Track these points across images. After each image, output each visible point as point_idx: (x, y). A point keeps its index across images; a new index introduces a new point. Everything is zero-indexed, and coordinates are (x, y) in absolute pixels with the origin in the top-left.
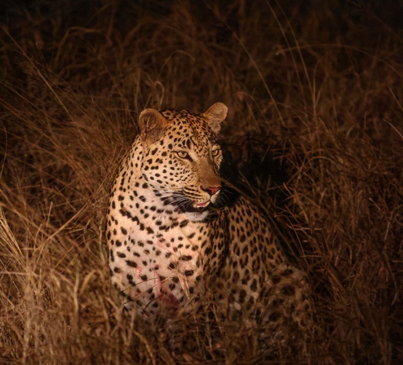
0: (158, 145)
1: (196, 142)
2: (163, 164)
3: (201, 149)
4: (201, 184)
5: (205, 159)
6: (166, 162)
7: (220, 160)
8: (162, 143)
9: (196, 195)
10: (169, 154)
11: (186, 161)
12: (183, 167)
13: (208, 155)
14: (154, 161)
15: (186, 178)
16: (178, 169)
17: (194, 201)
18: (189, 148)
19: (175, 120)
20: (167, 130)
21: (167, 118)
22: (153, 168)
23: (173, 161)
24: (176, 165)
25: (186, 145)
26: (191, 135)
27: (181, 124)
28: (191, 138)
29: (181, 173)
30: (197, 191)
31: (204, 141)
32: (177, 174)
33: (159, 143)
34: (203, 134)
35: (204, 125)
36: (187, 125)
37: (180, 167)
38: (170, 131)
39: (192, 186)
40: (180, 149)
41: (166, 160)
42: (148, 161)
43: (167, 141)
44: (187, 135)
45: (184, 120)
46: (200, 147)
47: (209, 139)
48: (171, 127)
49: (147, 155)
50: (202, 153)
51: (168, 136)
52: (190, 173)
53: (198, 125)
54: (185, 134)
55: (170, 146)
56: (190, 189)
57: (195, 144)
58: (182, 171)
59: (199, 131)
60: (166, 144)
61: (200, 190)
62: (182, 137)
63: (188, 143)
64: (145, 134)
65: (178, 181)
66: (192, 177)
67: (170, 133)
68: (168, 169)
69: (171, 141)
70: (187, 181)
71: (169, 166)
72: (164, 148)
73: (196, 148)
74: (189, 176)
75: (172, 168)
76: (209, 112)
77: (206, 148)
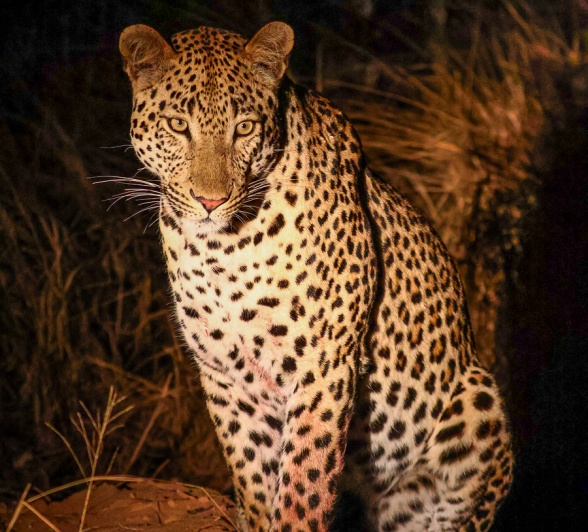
0: (147, 96)
1: (205, 104)
2: (148, 135)
3: (210, 121)
4: (191, 185)
5: (211, 141)
6: (151, 132)
8: (154, 94)
9: (183, 203)
10: (157, 118)
11: (182, 139)
12: (173, 149)
14: (139, 124)
15: (174, 169)
16: (166, 151)
18: (191, 113)
19: (185, 55)
20: (166, 71)
22: (137, 136)
23: (159, 134)
24: (163, 142)
25: (185, 108)
26: (199, 88)
27: (192, 65)
29: (169, 158)
30: (183, 196)
31: (221, 104)
32: (165, 158)
33: (149, 93)
34: (225, 89)
35: (236, 71)
36: (202, 66)
37: (168, 149)
38: (171, 74)
39: (176, 184)
40: (174, 113)
41: (152, 129)
42: (133, 122)
43: (162, 94)
44: (193, 88)
45: (200, 56)
46: (210, 116)
47: (234, 102)
48: (174, 67)
50: (209, 128)
51: (165, 84)
53: (222, 68)
54: (190, 84)
55: (162, 105)
56: (173, 190)
57: (201, 108)
58: (170, 155)
59: (220, 80)
60: (158, 99)
61: (188, 195)
62: (183, 90)
63: (191, 103)
65: (166, 171)
66: (181, 169)
67: (169, 79)
68: (153, 145)
69: (167, 95)
70: (174, 173)
71: (155, 141)
72: (154, 104)
73: (201, 115)
74: (178, 165)
75: (159, 147)
77: (219, 120)
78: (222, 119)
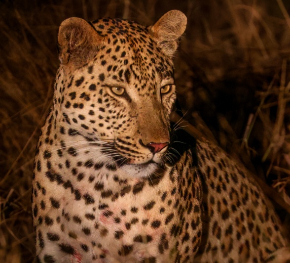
0: (85, 72)
1: (138, 74)
2: (90, 102)
3: (145, 85)
4: (140, 137)
5: (149, 100)
6: (94, 100)
7: (172, 100)
8: (91, 70)
9: (133, 151)
10: (99, 88)
11: (122, 100)
12: (118, 110)
13: (155, 93)
14: (78, 95)
15: (120, 126)
16: (110, 112)
17: (130, 160)
18: (128, 82)
19: (110, 36)
20: (98, 50)
21: (99, 33)
22: (76, 106)
23: (104, 99)
24: (108, 105)
25: (123, 78)
26: (131, 62)
27: (119, 43)
28: (131, 66)
29: (114, 117)
30: (135, 145)
31: (150, 72)
32: (108, 118)
33: (86, 70)
34: (149, 61)
35: (151, 46)
36: (127, 45)
37: (113, 110)
38: (103, 52)
39: (128, 138)
40: (114, 82)
41: (94, 96)
42: (70, 95)
43: (98, 69)
44: (126, 62)
45: (123, 37)
46: (143, 82)
47: (157, 70)
48: (104, 47)
49: (70, 85)
50: (146, 90)
51: (99, 61)
52: (126, 119)
53: (142, 45)
54: (123, 59)
55: (102, 77)
56: (124, 142)
57: (136, 77)
58: (115, 114)
59: (143, 55)
60: (96, 73)
61: (138, 145)
62: (119, 65)
63: (127, 74)
64: (67, 55)
65: (109, 128)
66: (128, 125)
67: (102, 57)
68: (96, 110)
69: (104, 70)
70: (121, 129)
71: (98, 105)
72: (93, 78)
73: (137, 82)
74: (124, 122)
75: (102, 110)
76: (159, 24)
77: (151, 84)
78: (153, 83)
